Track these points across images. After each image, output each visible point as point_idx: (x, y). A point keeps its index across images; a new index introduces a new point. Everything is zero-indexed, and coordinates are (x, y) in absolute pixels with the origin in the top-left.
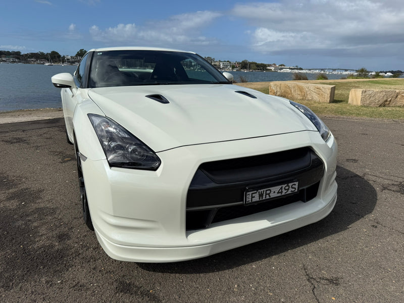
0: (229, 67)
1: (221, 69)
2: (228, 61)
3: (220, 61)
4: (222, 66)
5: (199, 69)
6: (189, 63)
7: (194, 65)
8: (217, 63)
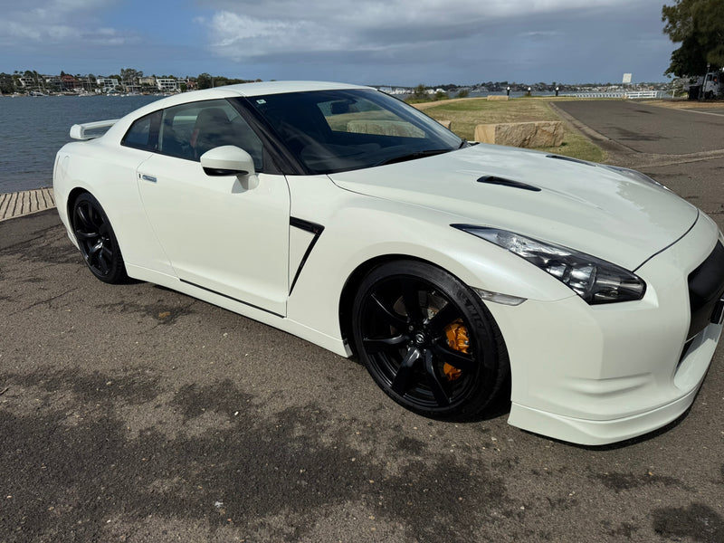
0: (175, 87)
1: (159, 91)
2: (171, 77)
3: (154, 76)
4: (160, 86)
5: (113, 92)
6: (89, 81)
7: (102, 84)
8: (150, 81)
